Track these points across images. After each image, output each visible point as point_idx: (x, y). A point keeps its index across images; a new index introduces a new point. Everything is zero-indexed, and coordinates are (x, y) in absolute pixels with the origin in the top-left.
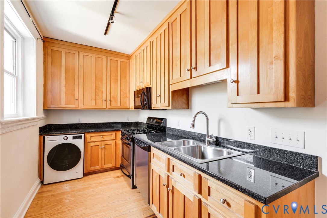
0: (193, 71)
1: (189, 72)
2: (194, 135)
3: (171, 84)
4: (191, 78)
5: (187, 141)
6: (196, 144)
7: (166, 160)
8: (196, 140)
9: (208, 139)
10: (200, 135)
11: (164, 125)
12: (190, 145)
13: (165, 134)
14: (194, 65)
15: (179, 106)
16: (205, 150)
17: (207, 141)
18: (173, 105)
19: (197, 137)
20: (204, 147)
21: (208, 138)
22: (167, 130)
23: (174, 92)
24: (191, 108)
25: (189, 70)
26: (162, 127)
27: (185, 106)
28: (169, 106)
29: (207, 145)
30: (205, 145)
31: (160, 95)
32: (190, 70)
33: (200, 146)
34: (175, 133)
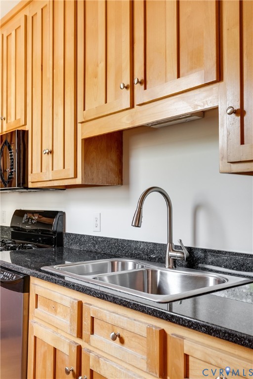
0: (138, 88)
1: (128, 92)
2: (136, 249)
3: (82, 123)
4: (132, 106)
5: (120, 263)
6: (142, 267)
7: (72, 307)
8: (141, 259)
9: (170, 253)
10: (151, 247)
11: (59, 230)
12: (127, 270)
13: (63, 249)
14: (139, 75)
15: (101, 178)
16: (164, 279)
17: (169, 257)
18: (85, 173)
19: (143, 252)
20: (161, 273)
21: (169, 250)
22: (65, 240)
23: (88, 142)
24: (128, 184)
25: (127, 88)
26: (55, 232)
27: (113, 177)
28: (76, 176)
29: (169, 268)
30: (164, 269)
31: (50, 149)
32: (131, 87)
33: (152, 271)
34: (89, 246)
